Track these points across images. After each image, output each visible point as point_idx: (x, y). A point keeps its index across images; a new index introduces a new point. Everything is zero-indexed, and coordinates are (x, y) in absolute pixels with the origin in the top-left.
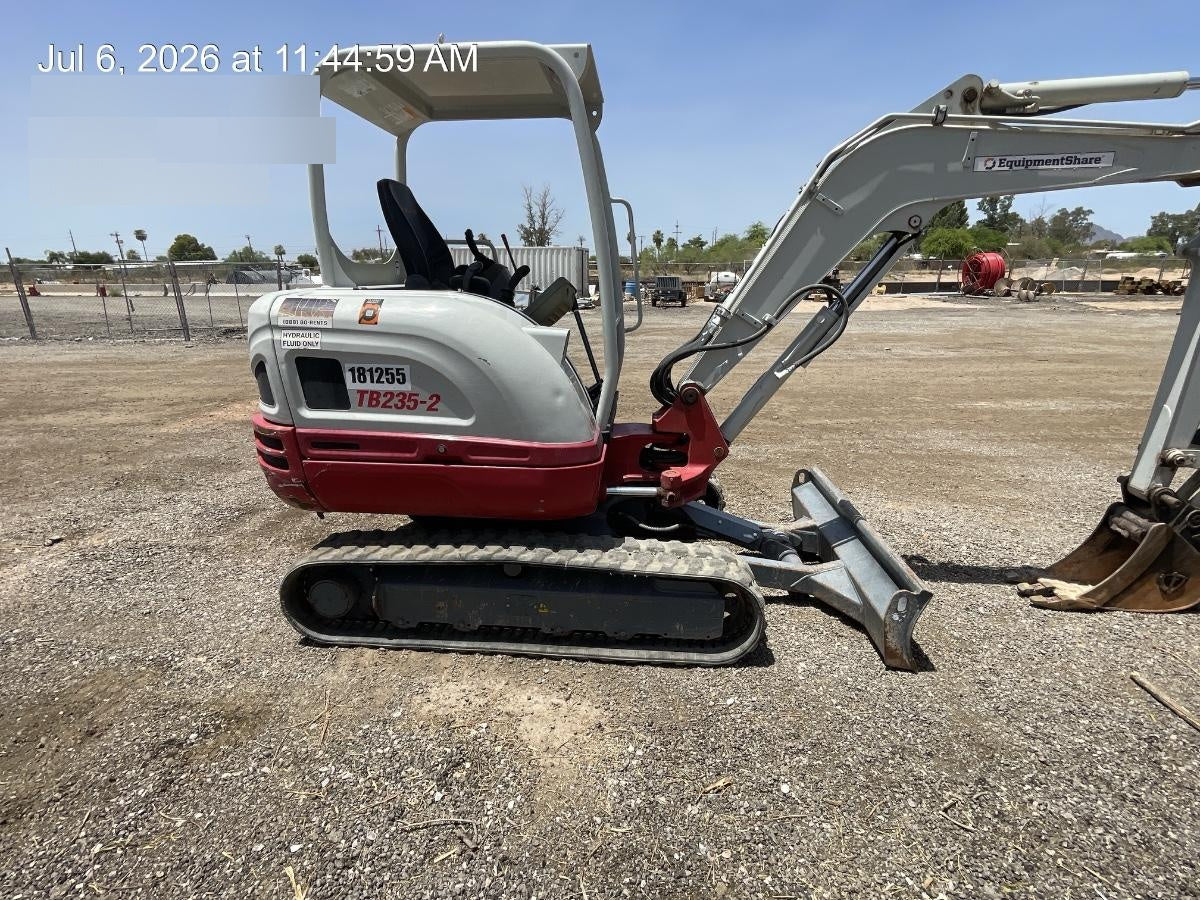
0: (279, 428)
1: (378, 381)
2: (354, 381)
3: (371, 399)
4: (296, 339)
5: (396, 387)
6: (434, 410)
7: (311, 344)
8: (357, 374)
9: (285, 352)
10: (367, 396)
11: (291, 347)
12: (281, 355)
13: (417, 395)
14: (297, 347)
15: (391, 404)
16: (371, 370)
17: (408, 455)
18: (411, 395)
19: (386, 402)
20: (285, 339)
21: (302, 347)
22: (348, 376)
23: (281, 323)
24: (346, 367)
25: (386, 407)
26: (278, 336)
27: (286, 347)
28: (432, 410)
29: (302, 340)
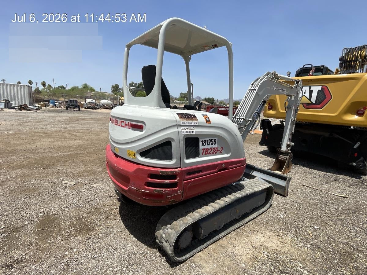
0: (177, 170)
1: (209, 145)
2: (202, 146)
3: (206, 151)
4: (187, 130)
5: (213, 146)
6: (222, 152)
7: (192, 132)
8: (203, 143)
9: (183, 136)
10: (205, 151)
11: (185, 134)
12: (182, 138)
13: (218, 148)
14: (187, 134)
15: (211, 152)
16: (207, 141)
17: (215, 170)
18: (217, 148)
19: (210, 152)
20: (183, 130)
21: (189, 133)
22: (201, 143)
23: (181, 124)
24: (201, 140)
25: (210, 154)
26: (180, 129)
27: (183, 134)
28: (221, 153)
29: (189, 130)
